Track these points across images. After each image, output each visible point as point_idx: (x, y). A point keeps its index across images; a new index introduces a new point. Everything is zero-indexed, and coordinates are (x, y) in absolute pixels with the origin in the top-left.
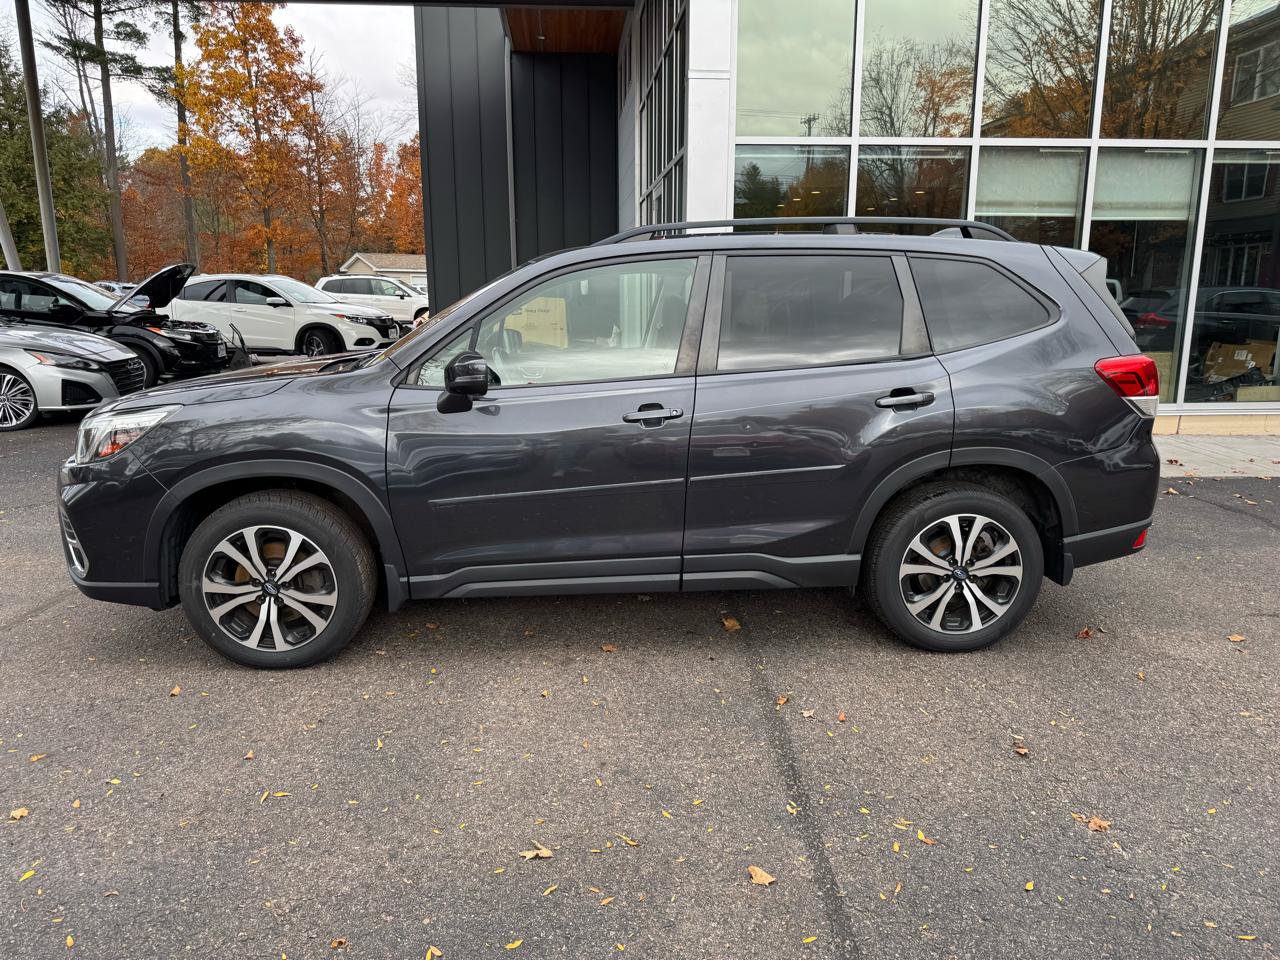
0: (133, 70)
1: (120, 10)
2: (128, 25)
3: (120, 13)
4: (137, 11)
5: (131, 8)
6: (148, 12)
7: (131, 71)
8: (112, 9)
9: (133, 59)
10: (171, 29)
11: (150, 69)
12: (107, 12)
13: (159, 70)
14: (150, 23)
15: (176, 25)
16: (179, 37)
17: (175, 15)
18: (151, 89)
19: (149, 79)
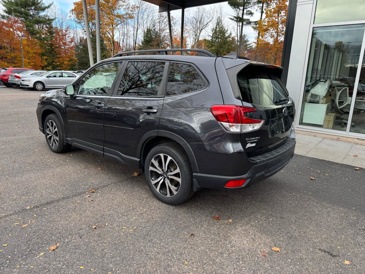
0: (249, 23)
1: (249, 7)
2: (249, 11)
3: (249, 8)
4: (253, 7)
5: (252, 6)
6: (256, 7)
7: (248, 23)
8: (247, 7)
9: (249, 20)
10: (261, 10)
11: (253, 22)
12: (246, 8)
13: (255, 22)
14: (256, 10)
15: (262, 9)
16: (262, 12)
17: (263, 7)
18: (253, 27)
19: (253, 25)
